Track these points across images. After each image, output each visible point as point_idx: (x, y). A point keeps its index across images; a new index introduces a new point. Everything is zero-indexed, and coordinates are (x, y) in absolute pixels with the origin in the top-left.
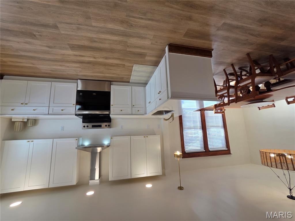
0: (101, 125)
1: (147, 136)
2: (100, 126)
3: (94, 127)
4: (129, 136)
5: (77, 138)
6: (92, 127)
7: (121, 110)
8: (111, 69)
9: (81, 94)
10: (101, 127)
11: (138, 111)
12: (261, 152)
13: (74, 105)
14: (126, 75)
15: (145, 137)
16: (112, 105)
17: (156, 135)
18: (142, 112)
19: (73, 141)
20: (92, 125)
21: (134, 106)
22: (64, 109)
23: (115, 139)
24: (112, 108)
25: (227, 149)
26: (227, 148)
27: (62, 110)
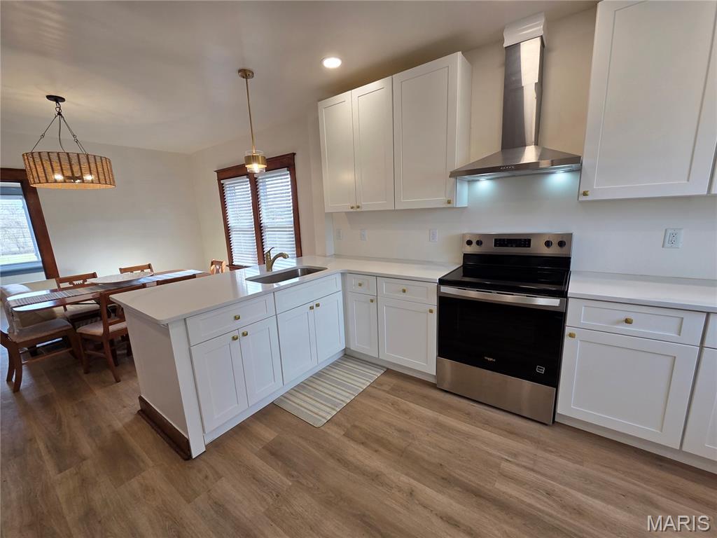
0: (495, 246)
1: (352, 210)
2: (501, 241)
3: (524, 241)
4: (397, 210)
5: (582, 198)
6: (529, 240)
7: (404, 291)
8: (396, 434)
9: (541, 370)
10: (495, 240)
11: (360, 285)
12: (112, 183)
13: (571, 335)
14: (374, 397)
15: (358, 207)
16: (431, 311)
17: (346, 212)
18: (353, 281)
19: (601, 188)
20: (529, 246)
21: (372, 301)
22: (618, 323)
23: (438, 200)
24: (433, 303)
25: (222, 182)
26: (223, 184)
27: (628, 321)
